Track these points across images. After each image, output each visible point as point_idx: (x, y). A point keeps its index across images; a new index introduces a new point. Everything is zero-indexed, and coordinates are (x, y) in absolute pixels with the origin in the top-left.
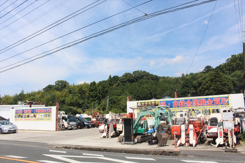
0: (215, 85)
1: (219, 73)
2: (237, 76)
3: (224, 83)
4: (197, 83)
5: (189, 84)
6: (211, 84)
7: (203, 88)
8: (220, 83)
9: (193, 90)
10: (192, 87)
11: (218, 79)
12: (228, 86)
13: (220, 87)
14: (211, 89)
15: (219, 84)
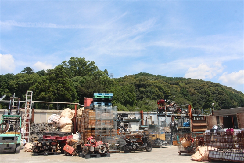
0: (56, 88)
1: (62, 72)
2: (80, 82)
3: (68, 86)
4: (16, 84)
5: (4, 83)
6: (50, 84)
7: (37, 88)
8: (63, 86)
9: (7, 92)
10: (7, 88)
11: (61, 79)
12: (72, 91)
13: (62, 90)
14: (49, 92)
15: (61, 86)
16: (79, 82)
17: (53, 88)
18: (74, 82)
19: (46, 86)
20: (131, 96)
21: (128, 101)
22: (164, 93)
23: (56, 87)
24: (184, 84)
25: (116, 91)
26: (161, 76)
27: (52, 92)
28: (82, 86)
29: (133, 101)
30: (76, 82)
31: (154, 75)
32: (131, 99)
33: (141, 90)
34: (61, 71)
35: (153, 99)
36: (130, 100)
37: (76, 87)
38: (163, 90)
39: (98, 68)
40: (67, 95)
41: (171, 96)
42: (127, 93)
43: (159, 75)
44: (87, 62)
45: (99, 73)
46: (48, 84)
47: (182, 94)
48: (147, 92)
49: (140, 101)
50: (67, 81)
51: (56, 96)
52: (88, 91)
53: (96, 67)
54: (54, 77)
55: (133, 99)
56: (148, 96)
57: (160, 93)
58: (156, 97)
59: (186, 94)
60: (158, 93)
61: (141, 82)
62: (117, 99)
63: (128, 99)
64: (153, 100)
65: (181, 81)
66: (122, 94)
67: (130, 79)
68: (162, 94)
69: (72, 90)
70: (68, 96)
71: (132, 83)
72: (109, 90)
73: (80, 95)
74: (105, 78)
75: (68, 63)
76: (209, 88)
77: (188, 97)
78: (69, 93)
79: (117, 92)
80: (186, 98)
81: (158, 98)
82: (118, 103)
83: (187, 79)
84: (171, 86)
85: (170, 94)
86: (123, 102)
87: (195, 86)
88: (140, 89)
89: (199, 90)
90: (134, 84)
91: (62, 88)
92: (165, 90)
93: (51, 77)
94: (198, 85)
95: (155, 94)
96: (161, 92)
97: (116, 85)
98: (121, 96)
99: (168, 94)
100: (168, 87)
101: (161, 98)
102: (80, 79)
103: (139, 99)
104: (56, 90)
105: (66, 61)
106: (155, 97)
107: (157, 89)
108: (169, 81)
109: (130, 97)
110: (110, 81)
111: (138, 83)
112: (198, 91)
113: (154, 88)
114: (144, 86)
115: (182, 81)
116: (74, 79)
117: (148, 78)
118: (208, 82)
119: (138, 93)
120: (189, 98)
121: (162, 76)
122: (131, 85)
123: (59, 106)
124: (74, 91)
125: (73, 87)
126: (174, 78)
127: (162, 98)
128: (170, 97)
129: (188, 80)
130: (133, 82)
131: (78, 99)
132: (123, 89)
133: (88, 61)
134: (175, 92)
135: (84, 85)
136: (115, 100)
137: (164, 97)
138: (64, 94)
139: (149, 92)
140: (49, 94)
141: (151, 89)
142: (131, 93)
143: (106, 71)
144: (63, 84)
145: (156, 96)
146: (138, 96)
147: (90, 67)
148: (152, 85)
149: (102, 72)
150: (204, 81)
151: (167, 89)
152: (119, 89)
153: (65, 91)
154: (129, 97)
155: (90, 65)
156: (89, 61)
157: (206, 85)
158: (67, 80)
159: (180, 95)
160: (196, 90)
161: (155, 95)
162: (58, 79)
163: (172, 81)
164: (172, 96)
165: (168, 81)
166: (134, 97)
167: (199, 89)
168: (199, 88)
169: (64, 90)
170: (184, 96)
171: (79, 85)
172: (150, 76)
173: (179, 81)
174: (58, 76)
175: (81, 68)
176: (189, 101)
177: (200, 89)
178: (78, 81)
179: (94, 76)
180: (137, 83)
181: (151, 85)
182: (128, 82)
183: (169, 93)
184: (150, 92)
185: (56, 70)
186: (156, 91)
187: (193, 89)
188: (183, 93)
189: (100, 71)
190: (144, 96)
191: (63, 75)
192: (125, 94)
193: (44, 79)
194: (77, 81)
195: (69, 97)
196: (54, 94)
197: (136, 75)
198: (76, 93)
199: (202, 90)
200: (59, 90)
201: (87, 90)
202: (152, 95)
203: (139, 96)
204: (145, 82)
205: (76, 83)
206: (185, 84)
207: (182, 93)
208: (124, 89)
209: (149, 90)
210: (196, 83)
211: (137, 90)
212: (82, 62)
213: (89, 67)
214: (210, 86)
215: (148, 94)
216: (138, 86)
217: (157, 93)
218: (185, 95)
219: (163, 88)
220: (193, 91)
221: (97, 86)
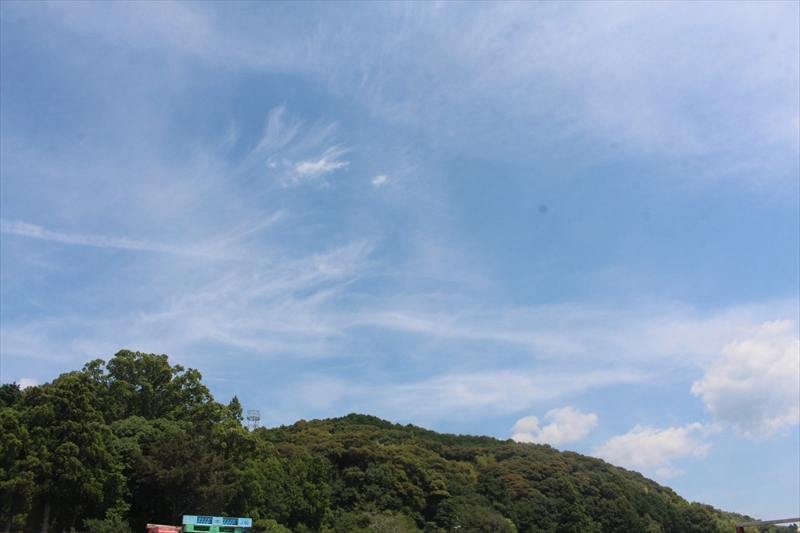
16: (136, 438)
17: (39, 456)
18: (120, 437)
19: (12, 445)
20: (316, 496)
21: (302, 511)
22: (426, 487)
23: (51, 450)
24: (492, 457)
25: (265, 474)
26: (417, 428)
27: (34, 469)
28: (146, 452)
29: (321, 512)
30: (126, 438)
31: (394, 422)
32: (314, 505)
33: (350, 473)
34: (79, 397)
35: (387, 507)
36: (309, 510)
37: (126, 455)
38: (422, 477)
39: (210, 393)
40: (89, 482)
41: (446, 497)
42: (301, 483)
43: (410, 425)
44: (173, 370)
45: (211, 413)
46: (23, 438)
47: (484, 493)
48: (368, 481)
49: (344, 514)
50: (96, 433)
51: (46, 486)
52: (166, 474)
53: (205, 390)
54: (50, 415)
55: (319, 504)
56: (371, 497)
57: (411, 486)
58: (399, 501)
59: (497, 493)
60: (405, 488)
61: (352, 448)
62: (267, 503)
63: (304, 504)
64: (388, 511)
65: (481, 449)
66: (285, 487)
67: (315, 435)
68: (420, 491)
69: (111, 465)
70: (93, 486)
71: (321, 450)
72: (242, 469)
73: (137, 484)
74: (232, 429)
75: (108, 367)
76: (571, 473)
77: (505, 504)
78: (98, 477)
79: (269, 478)
80: (497, 508)
81: (404, 504)
82: (269, 518)
83: (502, 442)
84: (448, 463)
85: (445, 493)
86: (285, 513)
87: (527, 468)
88: (346, 470)
89: (538, 480)
90: (326, 453)
91: (73, 459)
92: (428, 479)
93: (38, 414)
94: (538, 464)
95: (396, 489)
96: (415, 483)
97: (266, 454)
98: (281, 492)
99: (439, 492)
100: (441, 468)
101: (414, 503)
102: (143, 427)
103: (342, 504)
104: (48, 464)
105: (100, 361)
106: (393, 502)
107: (403, 474)
108: (443, 446)
109: (310, 499)
110: (245, 440)
111: (340, 450)
112: (538, 483)
113: (392, 469)
114: (361, 461)
115: (486, 448)
116: (122, 427)
117: (376, 433)
118: (567, 455)
119: (339, 483)
120: (508, 506)
121: (422, 429)
122: (319, 455)
123: (50, 523)
124: (117, 470)
125: (114, 455)
126: (461, 436)
127: (420, 503)
128: (444, 502)
129: (506, 446)
130: (323, 445)
131: (127, 499)
132: (288, 470)
133: (177, 366)
134: (460, 486)
135: (155, 450)
136: (259, 505)
137: (424, 500)
138: (79, 479)
139: (377, 484)
140: (19, 479)
141: (383, 472)
142: (314, 486)
143: (235, 406)
144: (80, 443)
145: (400, 495)
146: (338, 495)
147: (183, 387)
148: (387, 459)
149: (221, 407)
150: (557, 451)
151: (435, 474)
152: (275, 469)
153: (83, 469)
154: (306, 496)
155: (182, 380)
156: (181, 369)
157: (562, 463)
158: (97, 429)
159: (479, 495)
160: (531, 479)
161: (395, 493)
162: (64, 425)
163: (454, 448)
164: (450, 500)
165: (440, 447)
166: (325, 497)
167: (539, 475)
168: (540, 472)
169: (78, 463)
170: (491, 500)
171: (138, 448)
172: (382, 428)
173: (474, 447)
174: (63, 412)
175: (152, 390)
176: (508, 516)
177: (543, 478)
178: (134, 435)
179: (193, 421)
180: (336, 449)
181: (382, 460)
182: (309, 444)
183: (441, 488)
184: (380, 482)
185: (62, 391)
186: (401, 480)
187: (520, 477)
188: (487, 489)
189: (217, 404)
190: (358, 496)
191: (84, 410)
192: (294, 487)
193: (10, 419)
194: (128, 436)
195: (93, 490)
196: (41, 478)
197: (336, 420)
198: (123, 477)
199: (548, 480)
200: (62, 465)
201: (165, 471)
202: (385, 493)
203: (343, 495)
204: (365, 448)
205: (124, 441)
206: (496, 457)
207: (483, 489)
208: (293, 469)
209: (377, 478)
210: (530, 456)
211: (337, 475)
212: (155, 369)
213: (178, 388)
214: (575, 469)
215: (373, 488)
216: (341, 461)
217: (401, 486)
218: (493, 495)
219: (424, 471)
220: (521, 482)
221: (200, 458)
